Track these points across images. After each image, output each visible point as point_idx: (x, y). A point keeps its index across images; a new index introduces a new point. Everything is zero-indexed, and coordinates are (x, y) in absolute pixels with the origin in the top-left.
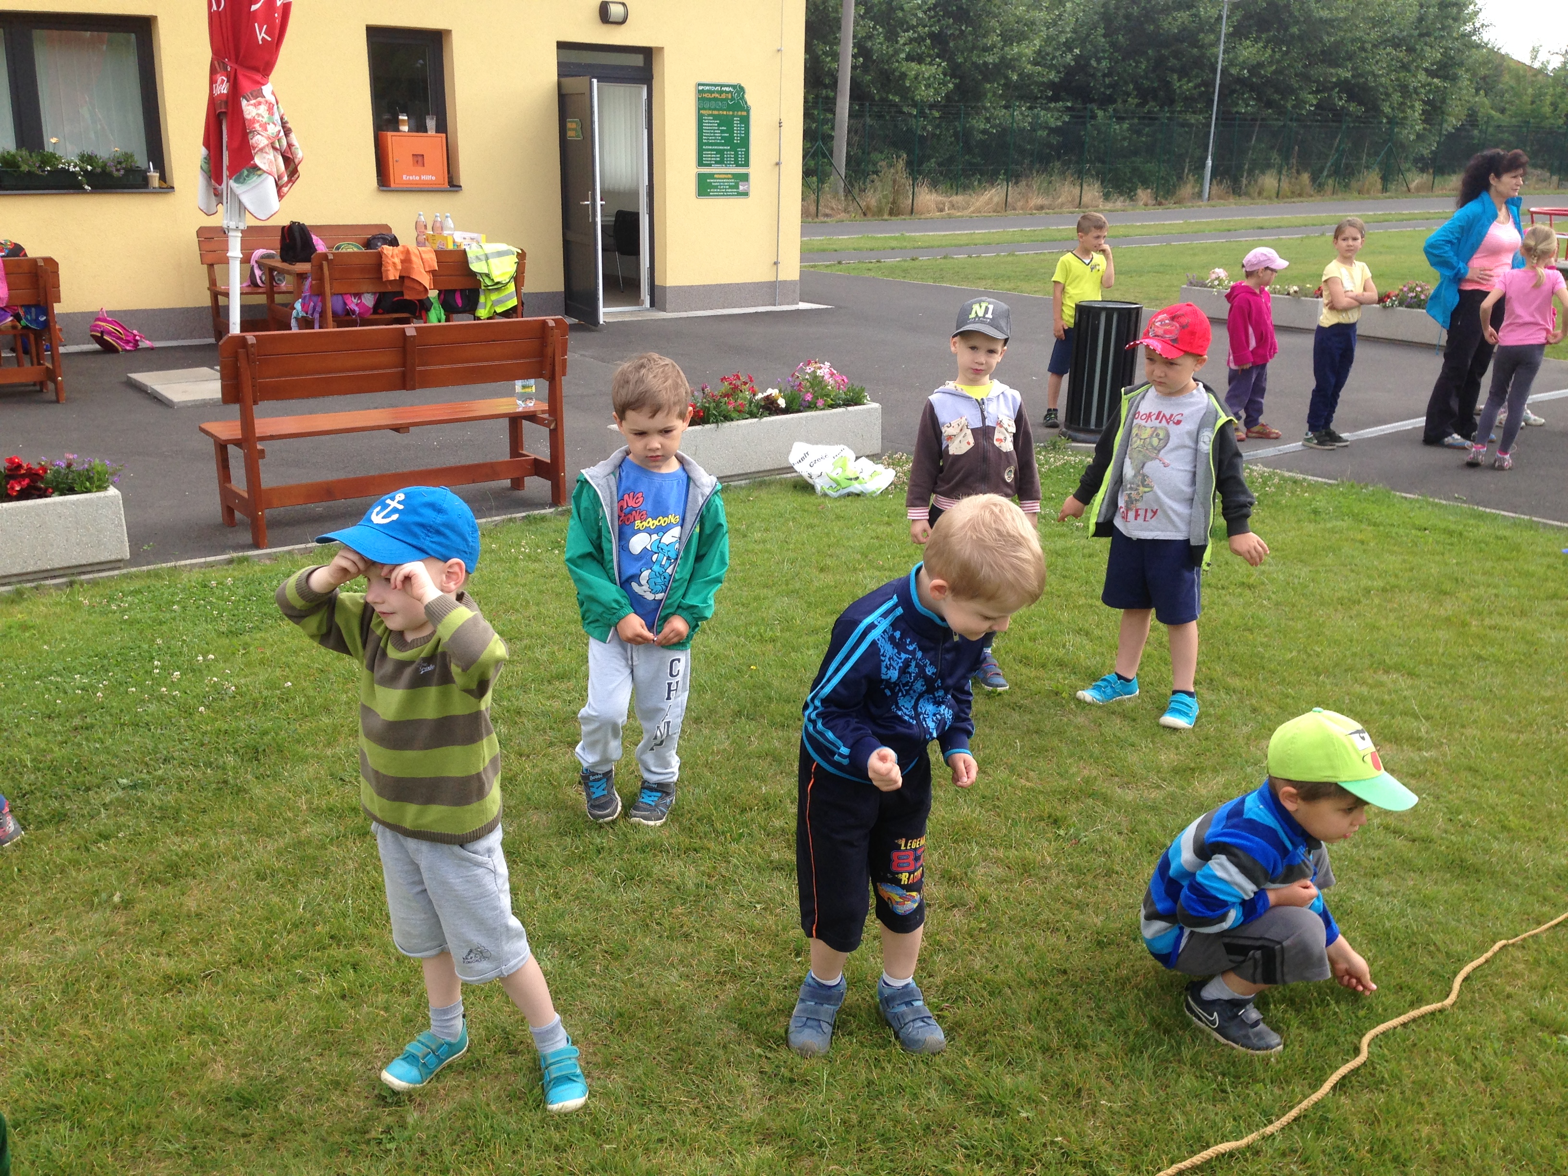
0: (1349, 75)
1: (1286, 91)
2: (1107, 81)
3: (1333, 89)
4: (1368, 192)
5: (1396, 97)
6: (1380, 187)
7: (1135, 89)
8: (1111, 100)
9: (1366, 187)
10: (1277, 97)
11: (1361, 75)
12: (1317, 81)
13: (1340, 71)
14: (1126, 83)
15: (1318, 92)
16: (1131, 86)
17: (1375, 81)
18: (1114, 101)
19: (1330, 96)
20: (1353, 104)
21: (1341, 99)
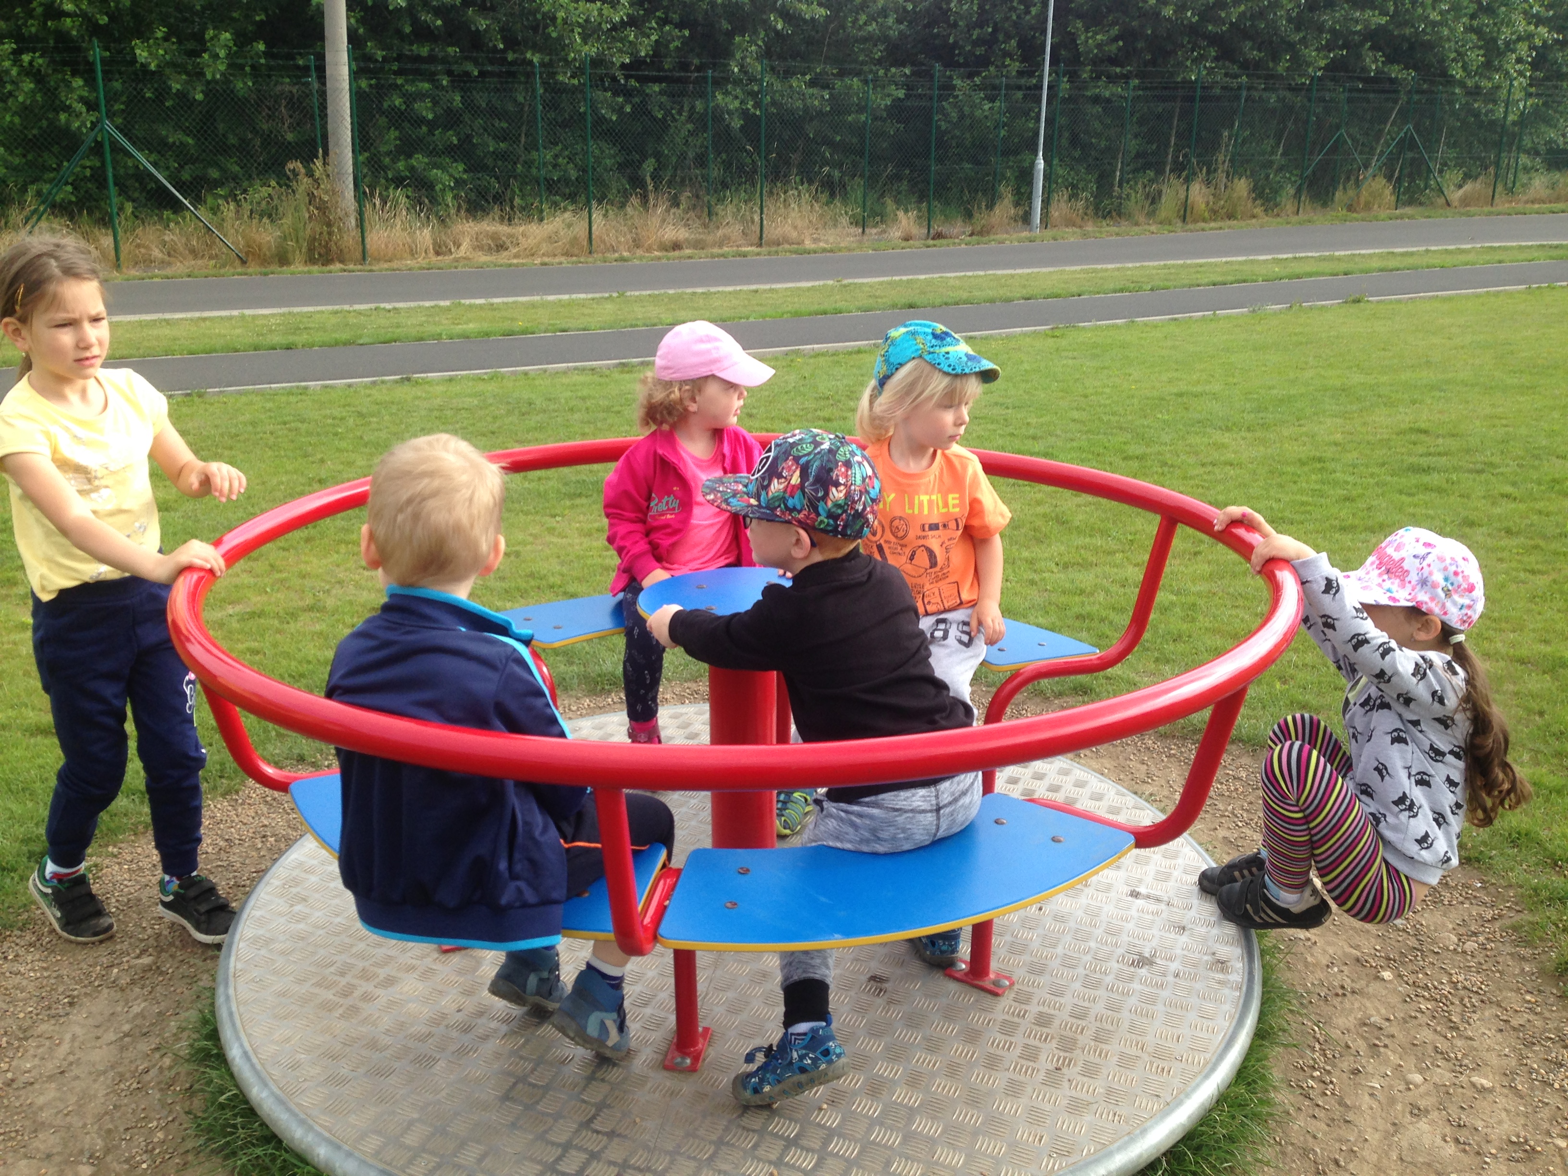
0: (1384, 20)
2: (975, 34)
3: (1362, 44)
4: (1367, 207)
6: (1389, 198)
17: (1432, 33)
18: (987, 65)
19: (1357, 57)
20: (1395, 67)
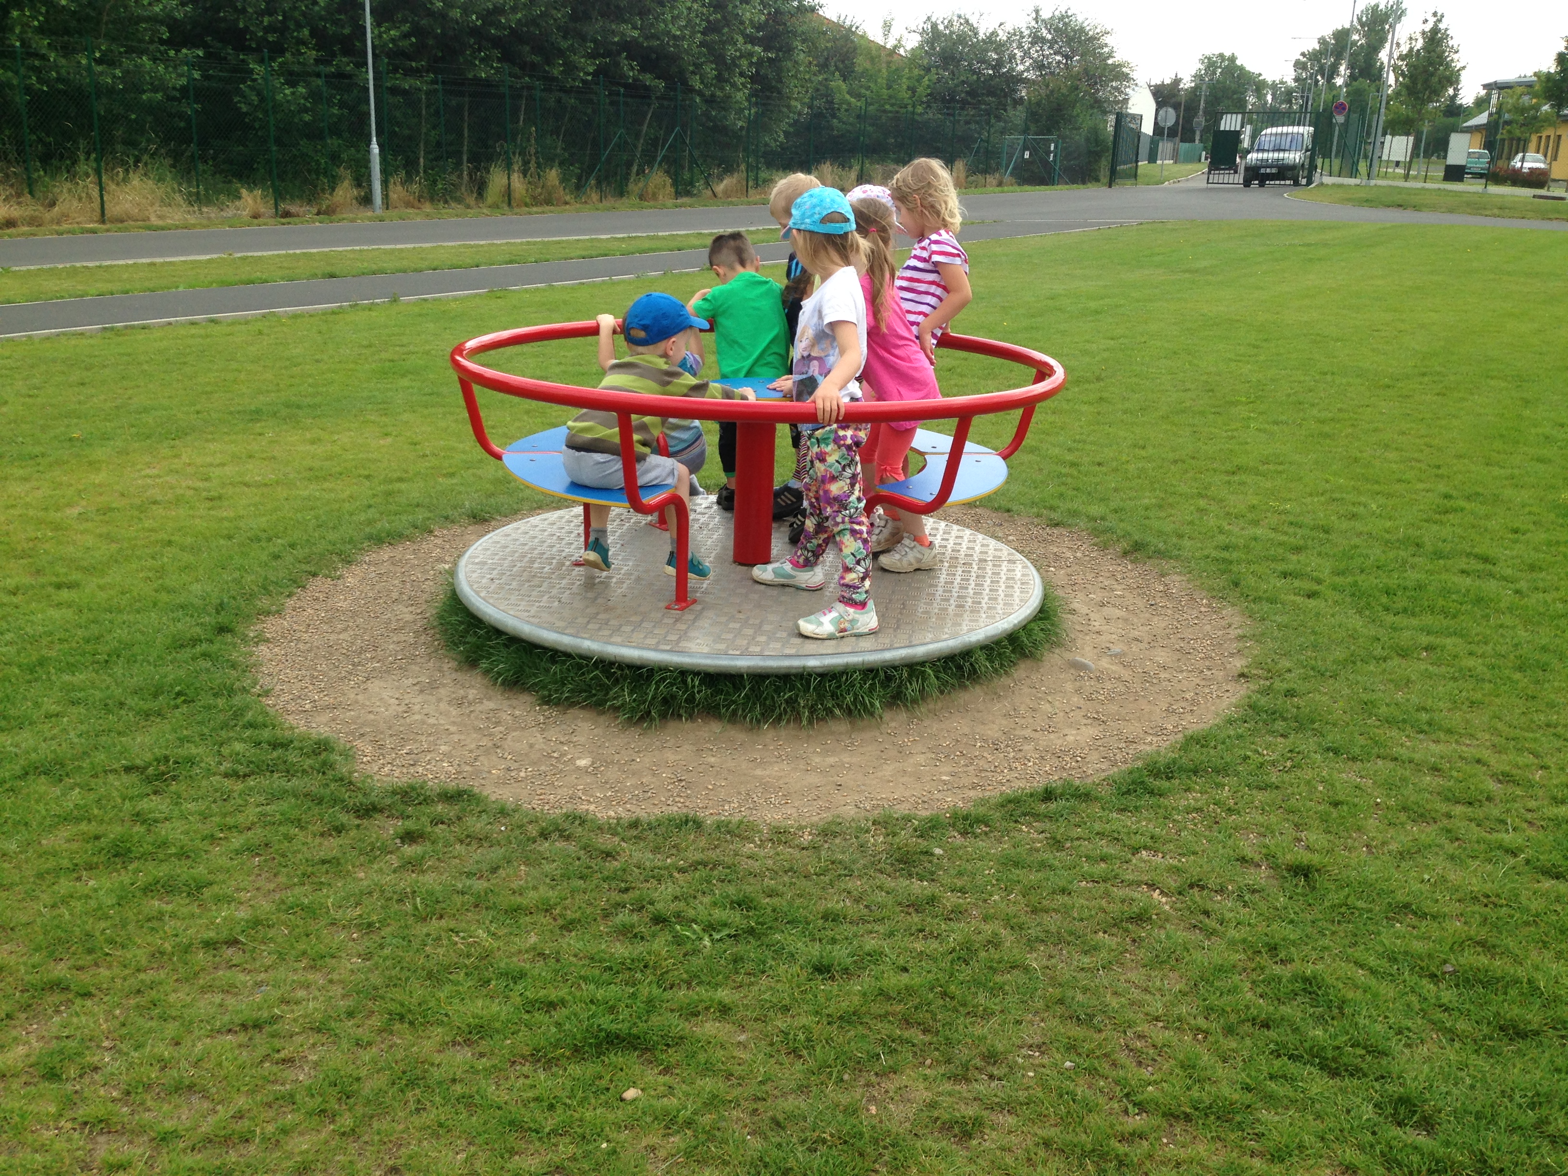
0: (635, 34)
1: (549, 52)
3: (619, 54)
4: (654, 197)
5: (710, 70)
6: (670, 190)
7: (313, 34)
8: (278, 50)
9: (650, 190)
10: (536, 59)
11: (655, 37)
12: (595, 41)
13: (623, 27)
14: (299, 26)
15: (592, 56)
16: (306, 32)
17: (675, 46)
18: (282, 52)
19: (617, 64)
20: (648, 76)
21: (632, 69)
